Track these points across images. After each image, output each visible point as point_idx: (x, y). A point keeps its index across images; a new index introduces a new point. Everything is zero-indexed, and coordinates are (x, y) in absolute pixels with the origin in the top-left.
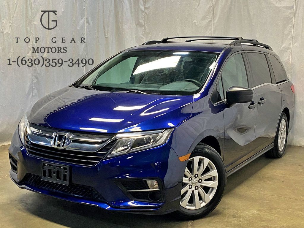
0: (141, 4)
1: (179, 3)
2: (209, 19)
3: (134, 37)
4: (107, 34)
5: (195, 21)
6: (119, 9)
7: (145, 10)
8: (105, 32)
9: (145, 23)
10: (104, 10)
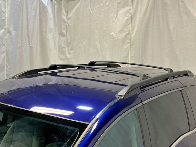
0: (64, 15)
1: (97, 15)
2: (126, 32)
3: (57, 46)
4: (32, 42)
5: (112, 34)
6: (43, 19)
7: (67, 20)
8: (29, 41)
9: (67, 33)
10: (29, 20)
